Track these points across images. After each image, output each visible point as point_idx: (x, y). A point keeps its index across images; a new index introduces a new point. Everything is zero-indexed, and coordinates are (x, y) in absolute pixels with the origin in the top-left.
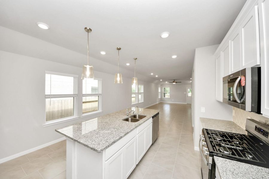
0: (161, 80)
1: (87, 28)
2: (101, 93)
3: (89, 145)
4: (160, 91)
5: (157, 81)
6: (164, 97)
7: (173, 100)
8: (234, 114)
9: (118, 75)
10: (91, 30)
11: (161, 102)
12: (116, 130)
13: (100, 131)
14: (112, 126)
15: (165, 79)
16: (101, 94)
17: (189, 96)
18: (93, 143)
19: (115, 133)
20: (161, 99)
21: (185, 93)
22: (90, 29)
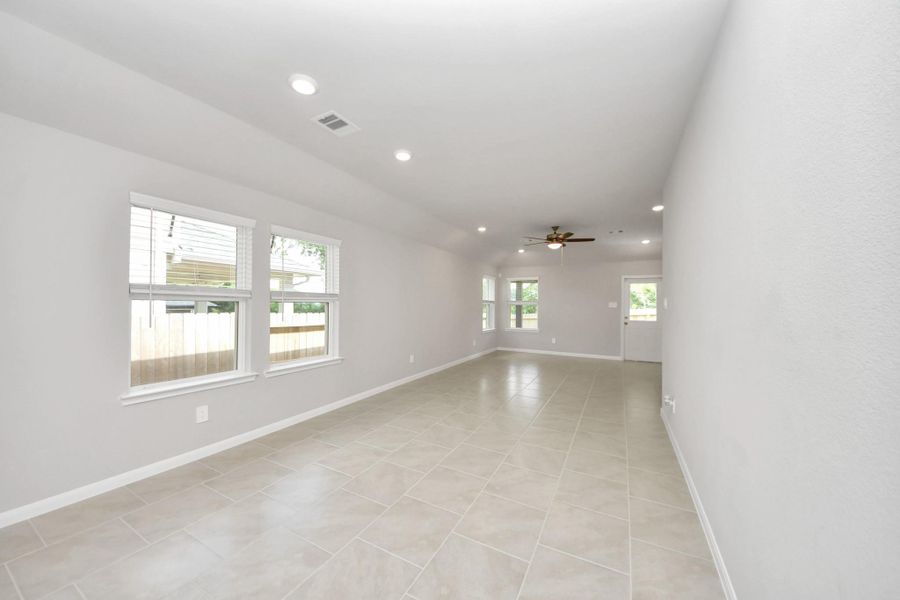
4: (489, 295)
7: (553, 341)
11: (499, 349)
20: (499, 334)
21: (613, 305)
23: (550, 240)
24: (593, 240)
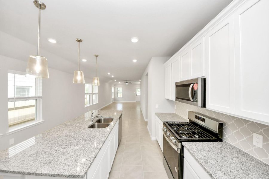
0: (115, 80)
1: (38, 1)
2: (41, 95)
3: (62, 174)
4: (113, 91)
5: (111, 81)
6: (117, 96)
7: (125, 99)
8: (176, 108)
9: (79, 72)
10: (45, 6)
11: (115, 101)
12: (88, 142)
13: (66, 149)
14: (79, 138)
15: (119, 79)
16: (41, 97)
17: (137, 95)
18: (65, 168)
19: (90, 146)
20: (115, 99)
21: (135, 92)
22: (43, 4)
23: (126, 83)
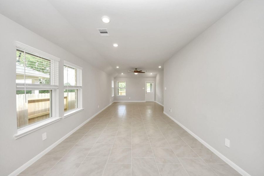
4: (113, 86)
6: (118, 94)
7: (130, 98)
11: (115, 101)
17: (147, 92)
20: (115, 98)
21: (143, 88)
23: (135, 72)
24: (144, 73)
